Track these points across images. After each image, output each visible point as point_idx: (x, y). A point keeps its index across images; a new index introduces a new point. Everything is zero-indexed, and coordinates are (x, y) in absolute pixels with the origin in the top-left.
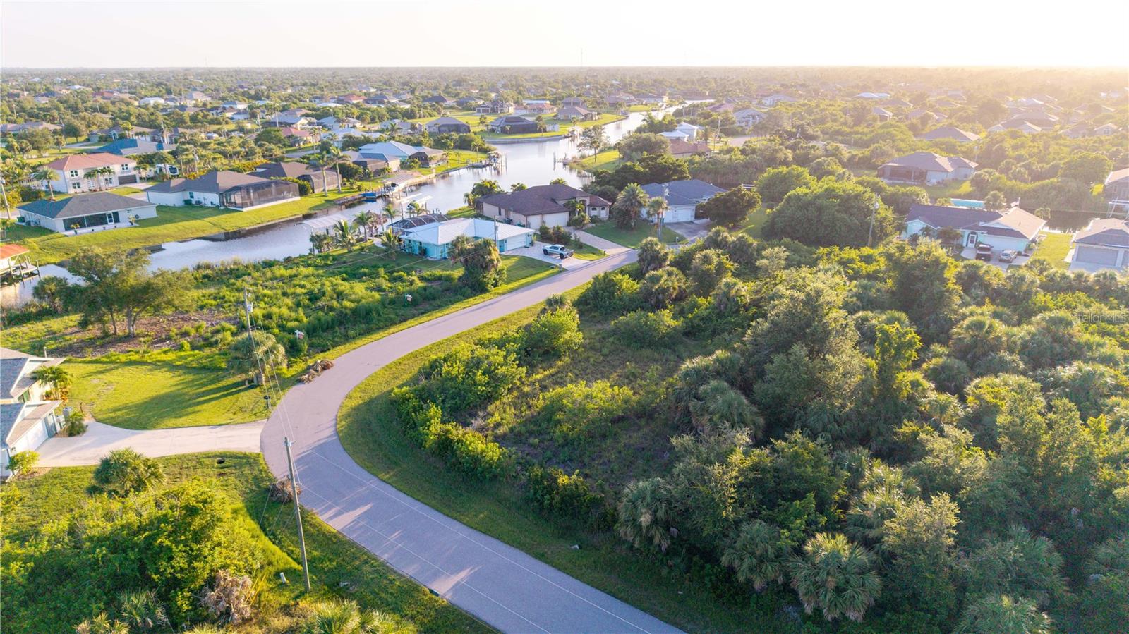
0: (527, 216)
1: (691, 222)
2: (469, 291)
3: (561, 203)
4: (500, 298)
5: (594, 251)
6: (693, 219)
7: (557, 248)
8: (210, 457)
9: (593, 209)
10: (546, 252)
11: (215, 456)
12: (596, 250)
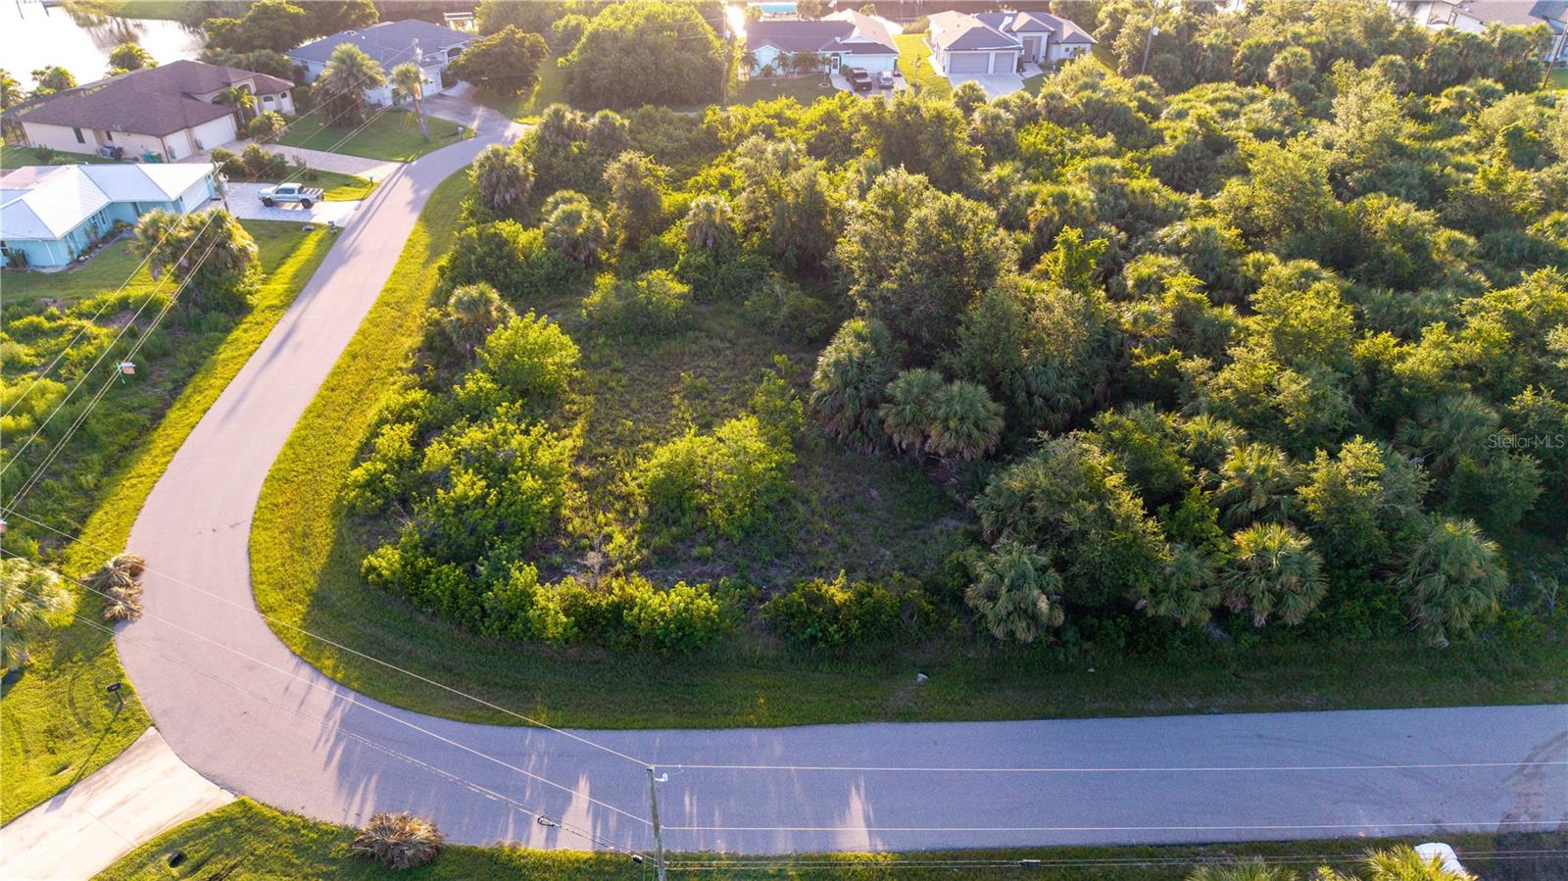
0: (160, 136)
1: (441, 96)
2: (222, 318)
3: (208, 98)
4: (290, 317)
5: (347, 181)
6: (440, 89)
7: (291, 191)
8: (142, 866)
9: (266, 99)
10: (269, 203)
11: (153, 856)
12: (346, 177)
